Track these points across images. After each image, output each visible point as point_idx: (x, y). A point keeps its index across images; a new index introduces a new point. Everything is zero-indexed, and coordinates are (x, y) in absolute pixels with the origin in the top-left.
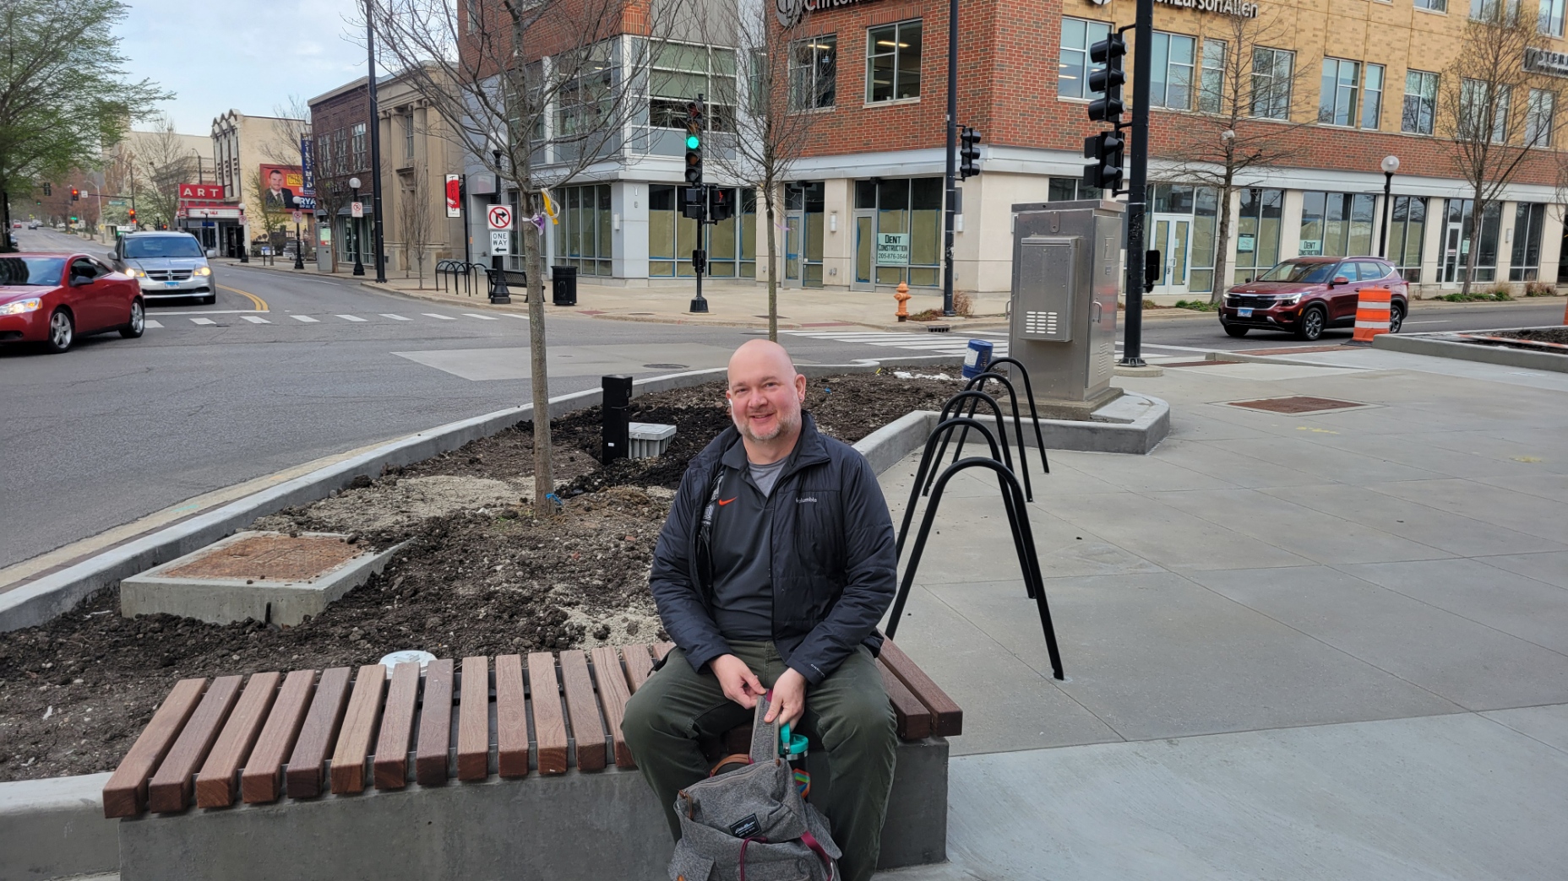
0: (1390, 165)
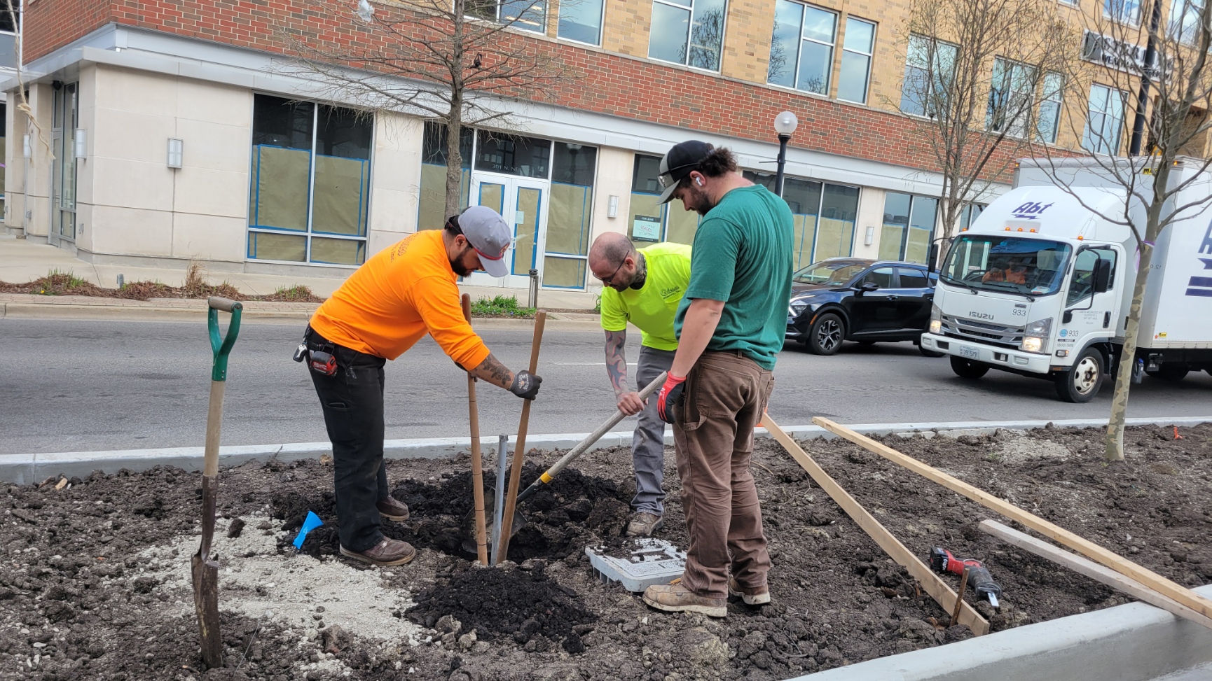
0: (785, 125)
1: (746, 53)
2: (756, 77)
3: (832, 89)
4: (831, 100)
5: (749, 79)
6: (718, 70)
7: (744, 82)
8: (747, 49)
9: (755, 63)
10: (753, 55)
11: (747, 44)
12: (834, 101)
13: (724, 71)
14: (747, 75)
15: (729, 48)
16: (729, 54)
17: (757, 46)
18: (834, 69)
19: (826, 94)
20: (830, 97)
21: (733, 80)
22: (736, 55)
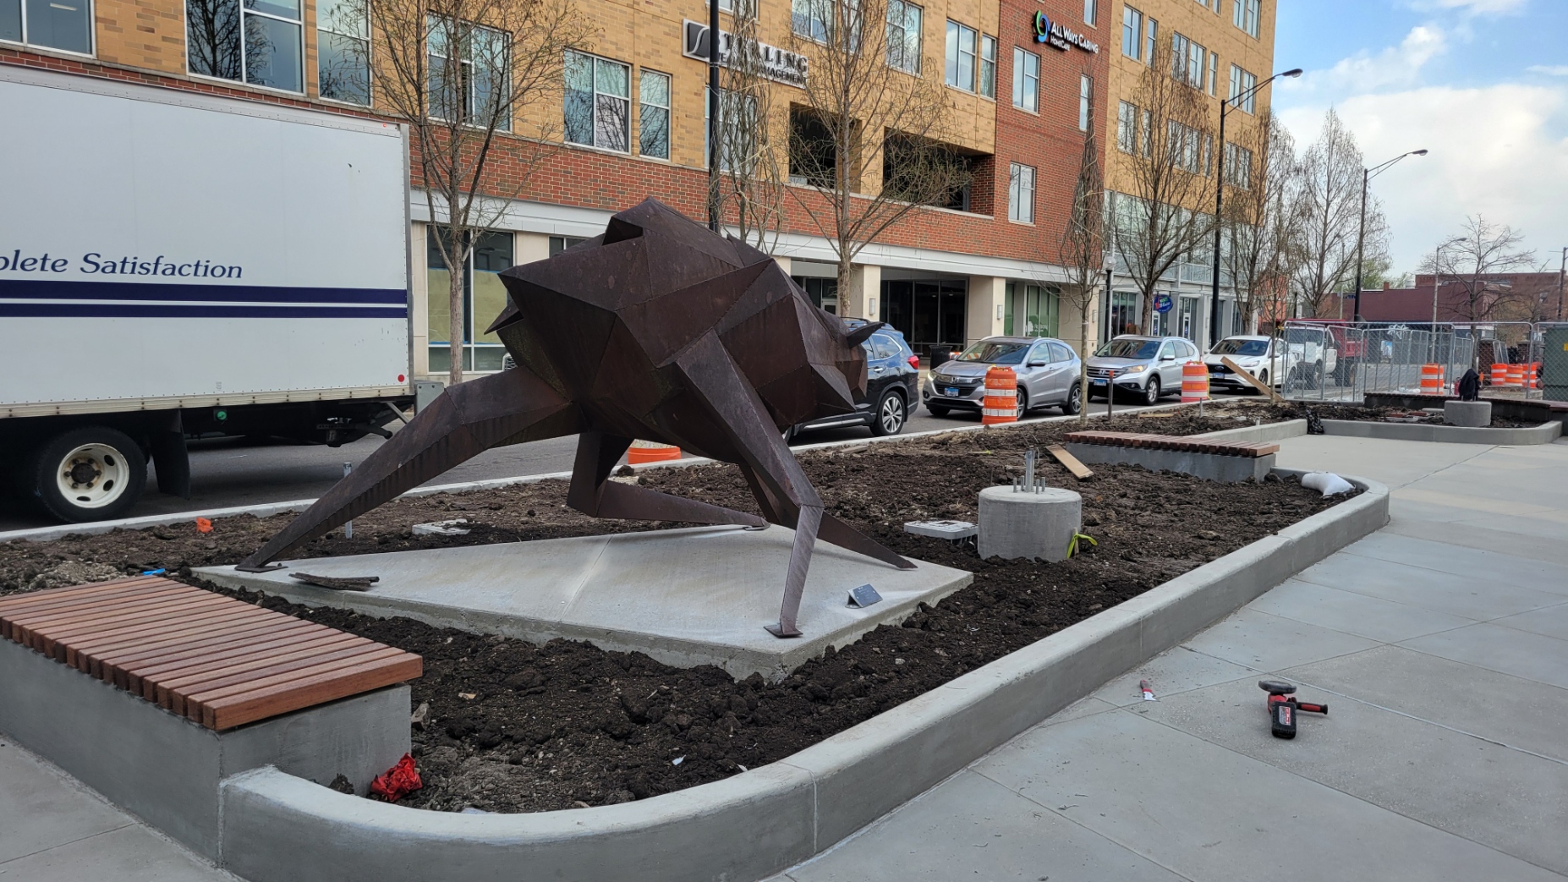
1: (140, 28)
2: (164, 63)
3: (308, 84)
4: (308, 100)
5: (153, 66)
6: (91, 53)
7: (141, 70)
8: (140, 22)
9: (159, 43)
10: (152, 31)
11: (139, 16)
12: (314, 101)
13: (100, 53)
14: (146, 60)
15: (104, 20)
16: (106, 28)
17: (157, 18)
18: (307, 56)
19: (302, 91)
20: (308, 95)
21: (119, 66)
22: (120, 30)
